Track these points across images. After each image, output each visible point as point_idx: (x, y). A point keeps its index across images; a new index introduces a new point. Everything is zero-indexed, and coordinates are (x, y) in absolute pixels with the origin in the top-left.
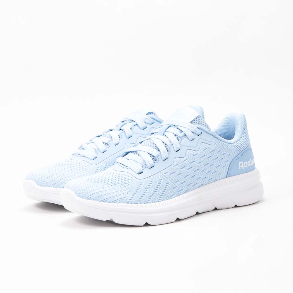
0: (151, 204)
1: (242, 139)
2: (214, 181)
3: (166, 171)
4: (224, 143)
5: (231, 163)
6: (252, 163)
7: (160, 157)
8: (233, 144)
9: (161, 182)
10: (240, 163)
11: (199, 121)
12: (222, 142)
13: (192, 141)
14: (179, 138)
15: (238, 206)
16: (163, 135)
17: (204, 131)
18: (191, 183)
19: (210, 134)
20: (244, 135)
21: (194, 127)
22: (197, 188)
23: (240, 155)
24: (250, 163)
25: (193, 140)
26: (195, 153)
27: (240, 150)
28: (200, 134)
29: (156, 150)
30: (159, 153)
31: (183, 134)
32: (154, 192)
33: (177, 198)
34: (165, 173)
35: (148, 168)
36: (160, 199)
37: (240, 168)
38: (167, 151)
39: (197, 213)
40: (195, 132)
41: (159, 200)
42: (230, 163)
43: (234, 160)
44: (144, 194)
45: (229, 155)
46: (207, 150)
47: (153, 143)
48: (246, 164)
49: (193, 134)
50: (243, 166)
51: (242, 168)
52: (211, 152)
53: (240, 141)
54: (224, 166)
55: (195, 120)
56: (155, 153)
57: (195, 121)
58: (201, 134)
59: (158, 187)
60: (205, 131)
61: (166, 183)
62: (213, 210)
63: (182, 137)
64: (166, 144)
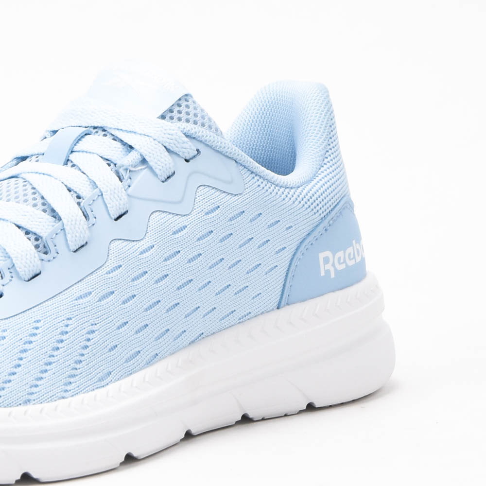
0: (39, 406)
1: (325, 173)
2: (241, 321)
3: (82, 288)
4: (272, 188)
5: (294, 255)
6: (358, 255)
7: (60, 240)
8: (300, 189)
9: (68, 329)
10: (321, 256)
11: (188, 114)
12: (265, 182)
13: (166, 180)
14: (122, 171)
15: (317, 406)
16: (66, 164)
17: (207, 145)
18: (166, 328)
19: (227, 157)
20: (329, 158)
21: (174, 129)
22: (184, 347)
23: (321, 226)
24: (352, 257)
25: (169, 177)
26: (180, 222)
27: (323, 209)
28: (194, 157)
29: (47, 217)
30: (58, 225)
31: (134, 157)
32: (46, 364)
33: (125, 382)
34: (81, 297)
35: (20, 278)
36: (68, 388)
37: (323, 274)
38: (84, 217)
39: (189, 436)
40: (175, 149)
41: (66, 391)
42: (290, 256)
43: (303, 246)
44: (14, 374)
45: (287, 229)
46: (217, 212)
47: (35, 193)
48: (340, 258)
49: (170, 157)
50: (333, 265)
51: (328, 272)
52: (231, 220)
53: (320, 177)
54: (272, 266)
55: (175, 111)
56: (43, 225)
57: (175, 114)
58: (198, 157)
59: (60, 345)
60: (210, 147)
61: (85, 331)
62: (238, 423)
63: (134, 169)
64: (79, 197)
